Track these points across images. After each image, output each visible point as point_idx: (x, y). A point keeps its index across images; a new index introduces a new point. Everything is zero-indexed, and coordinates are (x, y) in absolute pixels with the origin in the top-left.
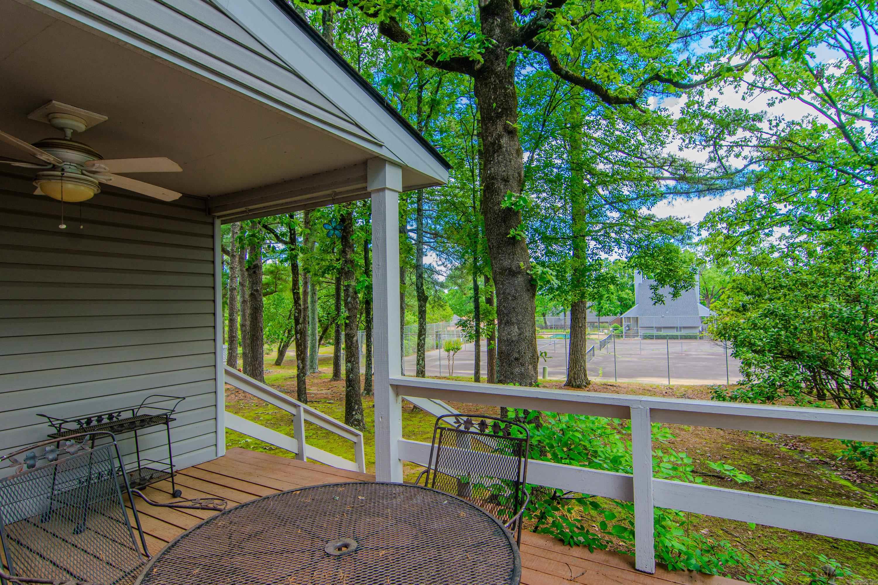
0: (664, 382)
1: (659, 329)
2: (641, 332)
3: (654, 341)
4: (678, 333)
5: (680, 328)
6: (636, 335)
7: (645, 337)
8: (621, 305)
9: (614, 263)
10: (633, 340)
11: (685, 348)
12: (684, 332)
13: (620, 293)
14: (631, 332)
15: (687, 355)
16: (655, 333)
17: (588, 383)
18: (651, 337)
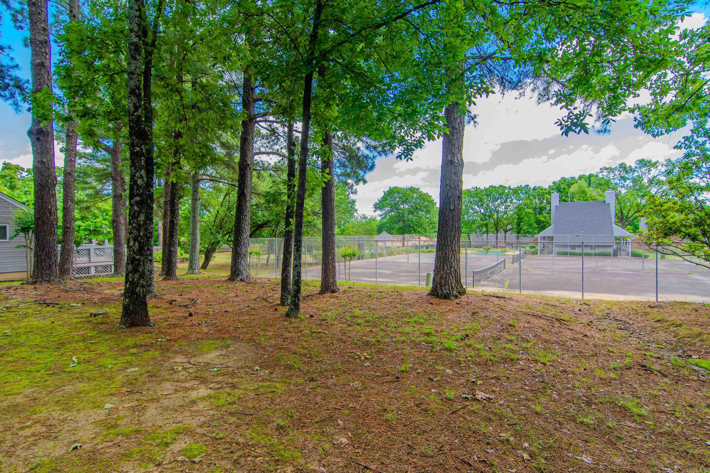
0: (577, 295)
1: (573, 247)
2: (556, 250)
3: (568, 258)
4: (593, 252)
5: (595, 246)
6: (551, 253)
7: (560, 254)
8: (538, 227)
9: (533, 189)
10: (546, 257)
11: (599, 264)
12: (598, 251)
13: (538, 216)
14: (546, 250)
15: (602, 270)
16: (569, 250)
17: (462, 292)
18: (565, 254)
